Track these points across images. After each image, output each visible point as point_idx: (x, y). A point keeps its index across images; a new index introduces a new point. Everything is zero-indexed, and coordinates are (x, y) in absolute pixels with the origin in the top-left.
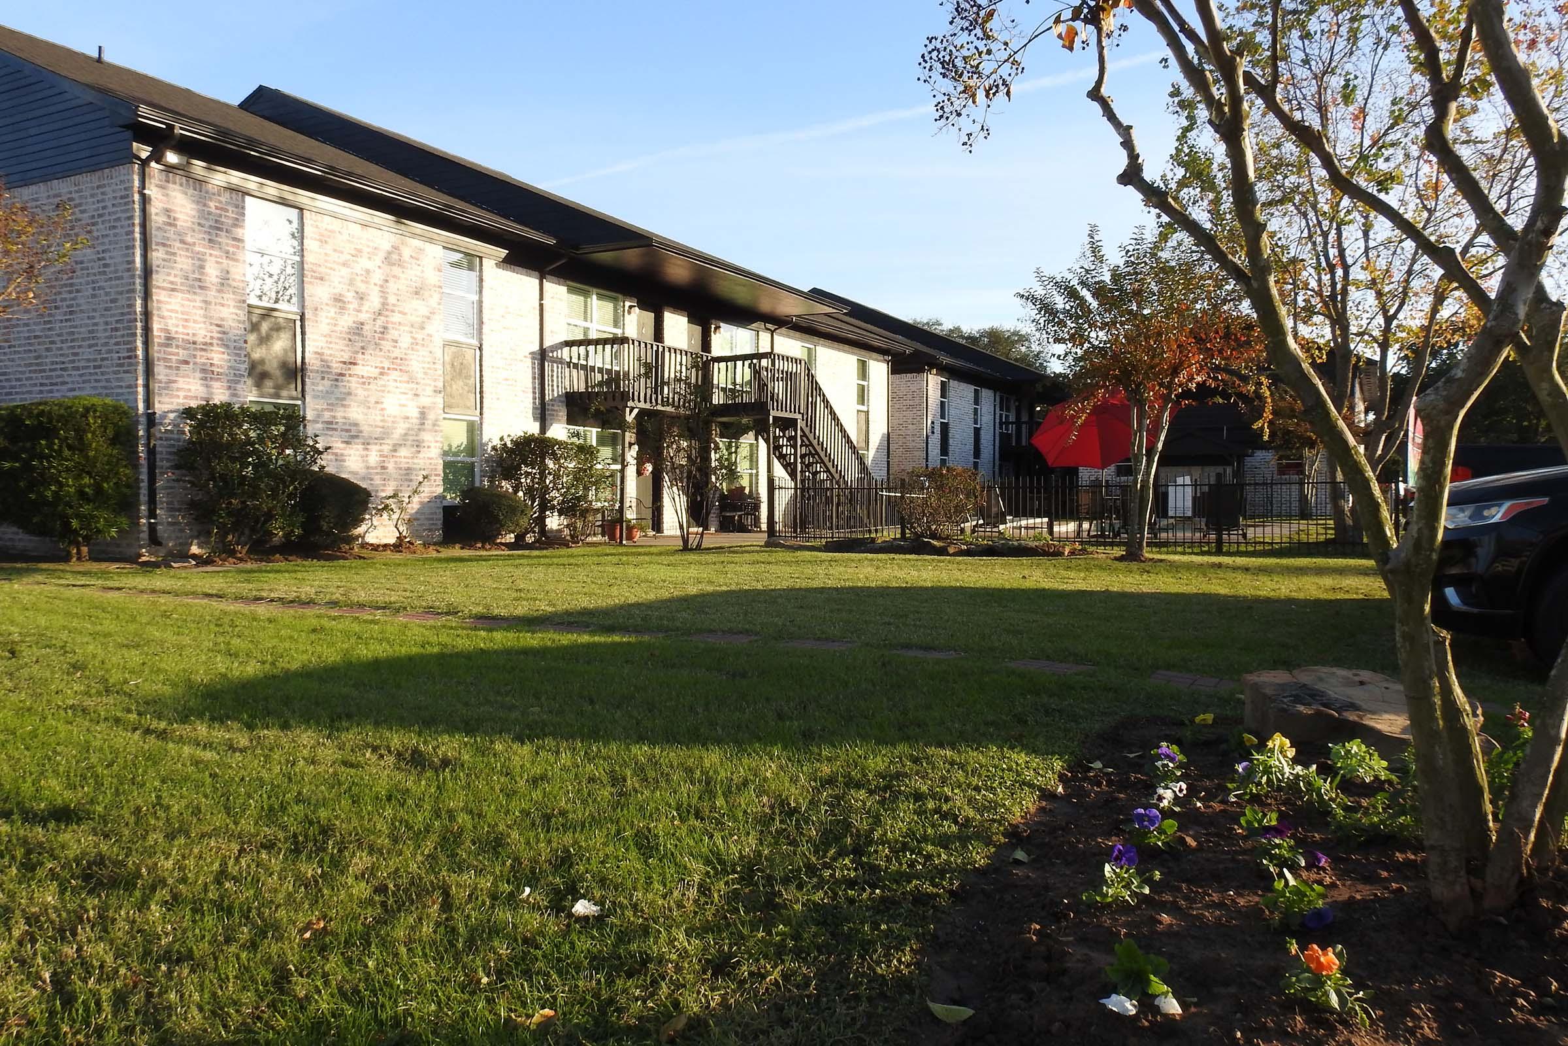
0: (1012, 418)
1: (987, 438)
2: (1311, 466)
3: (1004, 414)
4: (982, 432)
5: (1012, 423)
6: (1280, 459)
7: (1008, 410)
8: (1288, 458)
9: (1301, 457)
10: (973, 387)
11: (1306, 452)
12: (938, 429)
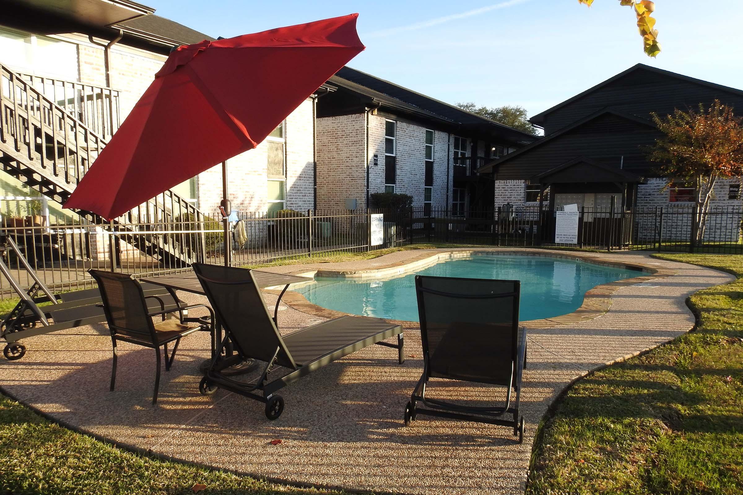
0: (468, 154)
1: (439, 171)
2: (705, 194)
3: (460, 152)
4: (435, 166)
5: (468, 158)
6: (673, 185)
7: (464, 148)
8: (682, 185)
9: (695, 185)
10: (424, 130)
11: (701, 180)
12: (382, 162)
